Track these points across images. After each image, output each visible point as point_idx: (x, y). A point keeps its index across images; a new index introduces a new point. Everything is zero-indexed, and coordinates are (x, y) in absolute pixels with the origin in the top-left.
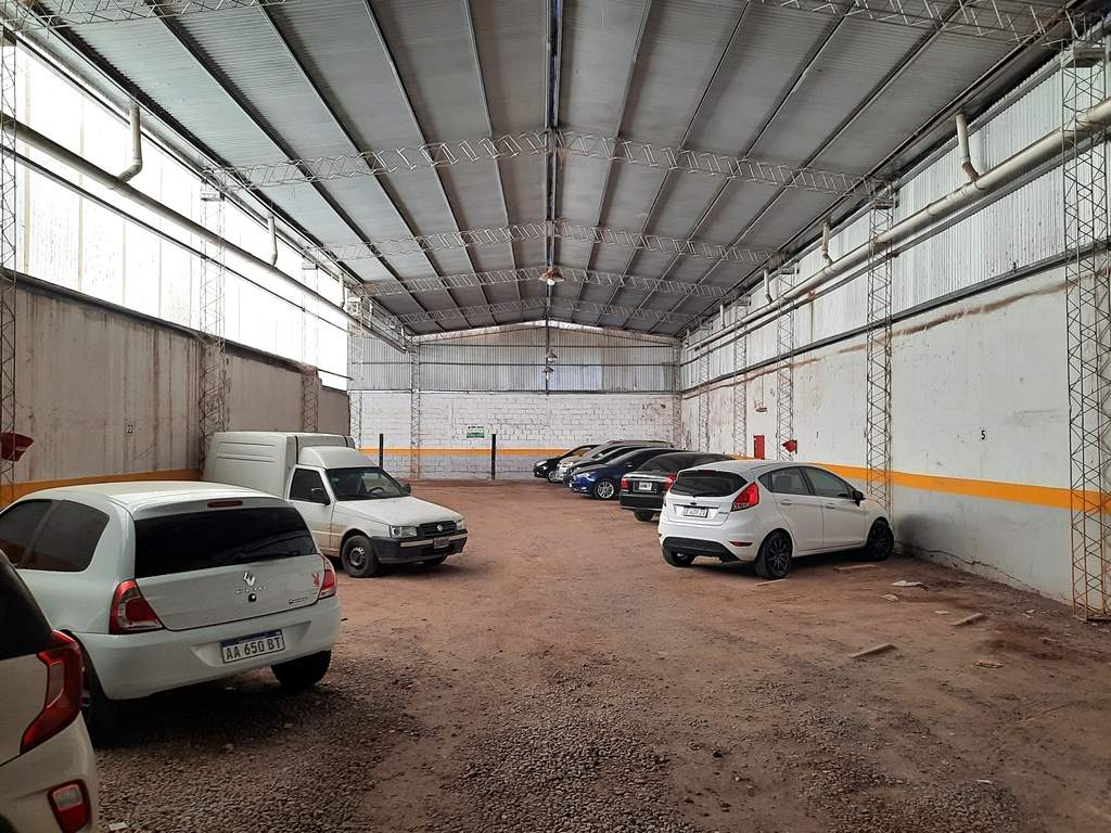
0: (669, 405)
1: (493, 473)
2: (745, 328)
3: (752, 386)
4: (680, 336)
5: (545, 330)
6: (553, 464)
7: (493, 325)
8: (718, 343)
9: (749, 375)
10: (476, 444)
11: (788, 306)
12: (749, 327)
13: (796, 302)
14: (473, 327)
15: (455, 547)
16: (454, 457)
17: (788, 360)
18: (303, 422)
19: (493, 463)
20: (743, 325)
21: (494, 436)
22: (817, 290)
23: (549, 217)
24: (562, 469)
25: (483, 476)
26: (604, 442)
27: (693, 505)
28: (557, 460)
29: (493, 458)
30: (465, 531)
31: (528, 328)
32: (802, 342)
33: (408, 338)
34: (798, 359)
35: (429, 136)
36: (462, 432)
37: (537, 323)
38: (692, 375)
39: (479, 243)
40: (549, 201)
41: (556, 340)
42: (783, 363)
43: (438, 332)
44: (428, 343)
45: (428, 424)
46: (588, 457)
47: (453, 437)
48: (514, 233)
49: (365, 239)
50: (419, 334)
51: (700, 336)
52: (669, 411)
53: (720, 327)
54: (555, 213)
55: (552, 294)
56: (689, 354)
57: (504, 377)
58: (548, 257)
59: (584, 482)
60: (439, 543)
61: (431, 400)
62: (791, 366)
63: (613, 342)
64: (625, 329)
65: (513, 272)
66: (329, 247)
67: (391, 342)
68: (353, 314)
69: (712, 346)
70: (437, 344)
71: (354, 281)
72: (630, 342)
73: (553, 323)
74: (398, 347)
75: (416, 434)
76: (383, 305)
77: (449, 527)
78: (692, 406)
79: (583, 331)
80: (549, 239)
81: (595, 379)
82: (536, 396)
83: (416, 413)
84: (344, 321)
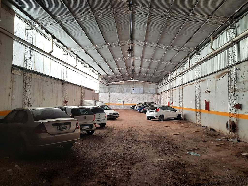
0: (156, 96)
1: (123, 108)
2: (167, 83)
3: (168, 93)
4: (158, 83)
5: (133, 82)
6: (134, 107)
7: (123, 81)
8: (164, 85)
9: (168, 91)
10: (120, 103)
11: (172, 80)
12: (168, 83)
13: (173, 79)
14: (120, 81)
15: (117, 117)
16: (116, 105)
17: (172, 89)
18: (93, 99)
19: (123, 106)
20: (167, 82)
21: (123, 101)
22: (176, 78)
23: (132, 65)
24: (135, 107)
25: (121, 109)
26: (143, 103)
27: (150, 111)
28: (135, 106)
29: (123, 105)
30: (119, 115)
31: (130, 81)
32: (174, 86)
33: (108, 83)
34: (174, 89)
35: (114, 58)
36: (117, 100)
37: (131, 80)
38: (160, 90)
39: (121, 70)
40: (132, 64)
41: (135, 83)
42: (171, 90)
43: (113, 82)
44: (111, 84)
45: (111, 99)
46: (140, 105)
47: (116, 101)
48: (127, 68)
49: (103, 69)
50: (109, 82)
51: (161, 83)
52: (156, 97)
53: (164, 82)
54: (133, 65)
55: (134, 76)
56: (160, 86)
57: (125, 90)
58: (133, 70)
59: (139, 109)
60: (115, 116)
61: (112, 94)
62: (172, 90)
63: (146, 84)
64: (148, 82)
65: (127, 73)
66: (97, 71)
67: (105, 84)
68: (99, 80)
69: (163, 85)
70: (113, 84)
71: (100, 75)
72: (149, 84)
73: (134, 80)
74: (106, 85)
75: (109, 101)
76: (104, 78)
77: (117, 114)
78: (160, 96)
79: (140, 82)
80: (133, 69)
81: (142, 91)
82: (131, 94)
83: (109, 97)
84: (98, 82)
